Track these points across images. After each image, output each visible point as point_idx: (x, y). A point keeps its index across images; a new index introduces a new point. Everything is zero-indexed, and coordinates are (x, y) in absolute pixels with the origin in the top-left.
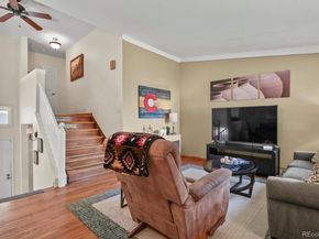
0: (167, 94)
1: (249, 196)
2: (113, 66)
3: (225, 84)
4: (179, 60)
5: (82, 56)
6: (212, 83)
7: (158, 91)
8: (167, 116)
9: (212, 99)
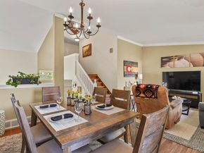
0: (136, 64)
1: (187, 114)
2: (111, 51)
3: (170, 59)
4: (142, 45)
5: (90, 45)
6: (162, 58)
7: (133, 63)
8: (137, 76)
9: (162, 66)
